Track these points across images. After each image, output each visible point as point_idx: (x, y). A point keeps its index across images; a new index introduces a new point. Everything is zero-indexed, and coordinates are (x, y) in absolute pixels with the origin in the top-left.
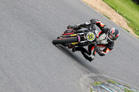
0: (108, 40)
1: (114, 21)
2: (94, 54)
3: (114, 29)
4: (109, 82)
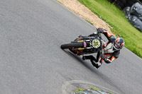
0: (114, 49)
2: (101, 62)
3: (119, 38)
4: (92, 89)
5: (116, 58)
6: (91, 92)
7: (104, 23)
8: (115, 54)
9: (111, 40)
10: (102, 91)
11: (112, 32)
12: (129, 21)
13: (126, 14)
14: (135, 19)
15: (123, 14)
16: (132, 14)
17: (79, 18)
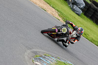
0: (77, 35)
1: (49, 12)
4: (45, 55)
5: (78, 40)
6: (45, 57)
7: (54, 10)
8: (78, 38)
9: (75, 29)
10: (53, 57)
11: (59, 16)
12: (71, 8)
13: (69, 4)
14: (75, 7)
15: (67, 4)
16: (73, 4)
17: (36, 7)
